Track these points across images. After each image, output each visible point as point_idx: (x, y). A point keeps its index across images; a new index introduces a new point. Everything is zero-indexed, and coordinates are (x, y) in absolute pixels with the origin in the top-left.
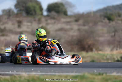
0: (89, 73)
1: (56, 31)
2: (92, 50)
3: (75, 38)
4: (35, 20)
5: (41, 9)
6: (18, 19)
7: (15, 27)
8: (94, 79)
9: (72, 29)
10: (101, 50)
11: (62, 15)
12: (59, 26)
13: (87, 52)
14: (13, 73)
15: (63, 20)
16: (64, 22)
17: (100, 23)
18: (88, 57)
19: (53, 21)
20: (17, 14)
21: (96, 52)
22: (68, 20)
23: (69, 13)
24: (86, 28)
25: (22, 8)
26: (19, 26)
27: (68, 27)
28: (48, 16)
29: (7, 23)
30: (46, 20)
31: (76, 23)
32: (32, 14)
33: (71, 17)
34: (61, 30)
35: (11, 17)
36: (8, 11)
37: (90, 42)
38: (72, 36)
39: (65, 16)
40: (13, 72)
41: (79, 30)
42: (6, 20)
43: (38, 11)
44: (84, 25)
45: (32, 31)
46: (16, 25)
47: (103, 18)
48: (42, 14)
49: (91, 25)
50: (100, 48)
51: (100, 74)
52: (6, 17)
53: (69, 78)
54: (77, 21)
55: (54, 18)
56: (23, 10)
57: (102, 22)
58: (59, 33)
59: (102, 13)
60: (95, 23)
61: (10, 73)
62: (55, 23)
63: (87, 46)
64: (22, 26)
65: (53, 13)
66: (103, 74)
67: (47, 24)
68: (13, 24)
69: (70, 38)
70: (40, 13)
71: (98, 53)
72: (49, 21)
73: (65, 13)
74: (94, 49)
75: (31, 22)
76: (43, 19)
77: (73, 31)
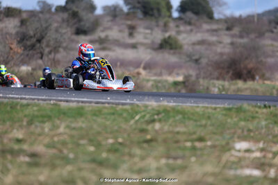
0: (249, 105)
1: (194, 44)
2: (253, 78)
3: (225, 57)
4: (158, 26)
5: (169, 7)
6: (129, 22)
7: (123, 36)
8: (257, 112)
9: (220, 43)
10: (269, 79)
11: (205, 18)
12: (198, 37)
13: (245, 80)
14: (132, 102)
15: (206, 27)
16: (208, 31)
17: (267, 34)
18: (246, 89)
19: (188, 28)
20: (128, 14)
21: (261, 82)
22: (215, 27)
23: (216, 16)
24: (245, 41)
25: (138, 5)
26: (131, 35)
27: (214, 39)
28: (180, 19)
29: (110, 28)
30: (177, 26)
31: (227, 32)
32: (152, 15)
33: (219, 21)
34: (202, 42)
35: (118, 19)
36: (112, 9)
37: (251, 66)
38: (222, 54)
39: (209, 20)
40: (133, 100)
41: (232, 44)
42: (110, 23)
43: (164, 11)
44: (241, 37)
45: (153, 42)
46: (127, 32)
47: (273, 25)
48: (170, 16)
49: (253, 36)
50: (268, 75)
51: (265, 106)
52: (109, 18)
53: (218, 110)
54: (228, 29)
55: (190, 23)
56: (138, 8)
57: (272, 32)
58: (198, 47)
59: (272, 17)
60: (261, 35)
61: (128, 101)
62: (191, 31)
63: (245, 72)
64: (135, 34)
65: (189, 15)
66: (270, 107)
67: (179, 32)
68: (120, 31)
69: (217, 58)
70: (168, 14)
71: (264, 83)
72: (182, 28)
73: (210, 16)
74: (257, 77)
75: (151, 29)
76: (172, 25)
77: (221, 45)
